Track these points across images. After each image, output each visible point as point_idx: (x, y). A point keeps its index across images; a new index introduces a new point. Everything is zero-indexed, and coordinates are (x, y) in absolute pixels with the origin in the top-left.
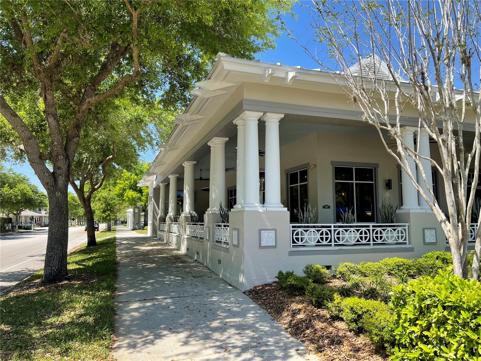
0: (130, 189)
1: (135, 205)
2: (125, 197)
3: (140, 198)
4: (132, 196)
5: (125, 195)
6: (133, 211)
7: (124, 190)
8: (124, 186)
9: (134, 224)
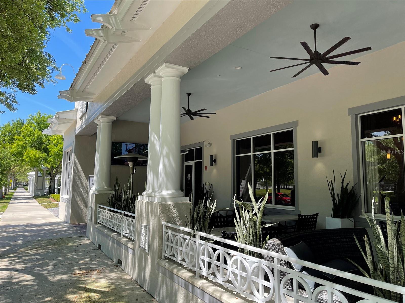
0: (32, 147)
1: (39, 167)
2: (25, 157)
3: (46, 158)
4: (34, 156)
5: (25, 154)
6: (35, 175)
7: (24, 148)
8: (24, 143)
9: (36, 189)
